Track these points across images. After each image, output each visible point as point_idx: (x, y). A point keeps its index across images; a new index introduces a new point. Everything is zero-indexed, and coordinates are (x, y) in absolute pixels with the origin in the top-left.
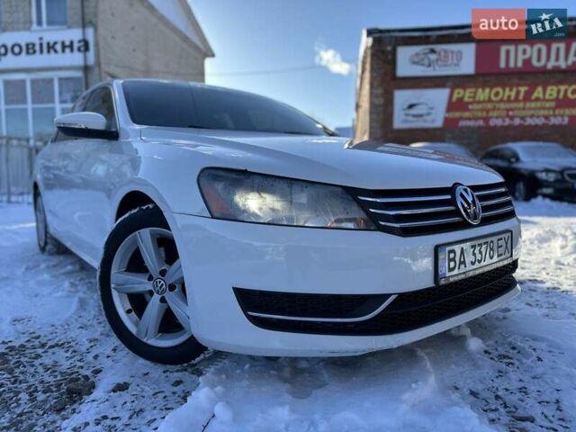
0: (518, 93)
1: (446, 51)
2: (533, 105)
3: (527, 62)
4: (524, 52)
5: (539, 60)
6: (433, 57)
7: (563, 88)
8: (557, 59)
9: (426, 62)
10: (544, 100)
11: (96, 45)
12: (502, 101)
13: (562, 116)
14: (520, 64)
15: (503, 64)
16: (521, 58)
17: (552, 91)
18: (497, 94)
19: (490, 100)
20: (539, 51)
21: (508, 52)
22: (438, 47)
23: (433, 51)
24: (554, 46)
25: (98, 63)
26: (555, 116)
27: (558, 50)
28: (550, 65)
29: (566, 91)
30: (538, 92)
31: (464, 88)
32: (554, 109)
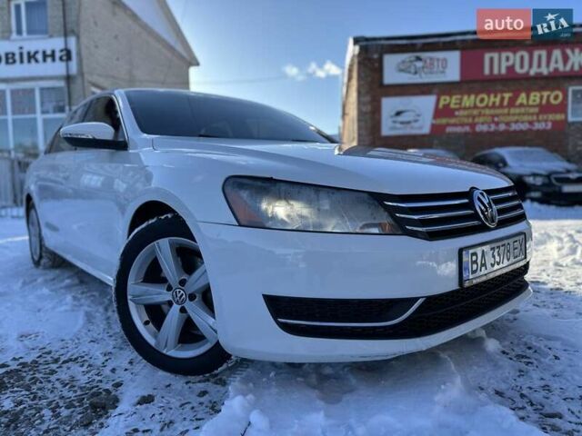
0: (503, 99)
1: (431, 59)
2: (517, 111)
3: (511, 69)
4: (508, 59)
5: (522, 67)
6: (419, 64)
7: (545, 94)
8: (539, 66)
9: (413, 70)
10: (529, 106)
11: (79, 54)
12: (487, 107)
13: (546, 121)
14: (503, 71)
15: (487, 71)
16: (504, 64)
17: (535, 97)
18: (482, 100)
19: (475, 107)
20: (522, 58)
21: (492, 60)
22: (424, 55)
23: (419, 59)
24: (536, 53)
25: (81, 73)
26: (539, 121)
27: (540, 57)
28: (532, 72)
29: (548, 97)
30: (522, 98)
31: (450, 95)
32: (538, 114)
